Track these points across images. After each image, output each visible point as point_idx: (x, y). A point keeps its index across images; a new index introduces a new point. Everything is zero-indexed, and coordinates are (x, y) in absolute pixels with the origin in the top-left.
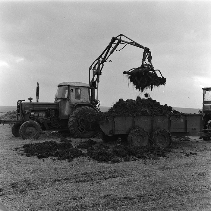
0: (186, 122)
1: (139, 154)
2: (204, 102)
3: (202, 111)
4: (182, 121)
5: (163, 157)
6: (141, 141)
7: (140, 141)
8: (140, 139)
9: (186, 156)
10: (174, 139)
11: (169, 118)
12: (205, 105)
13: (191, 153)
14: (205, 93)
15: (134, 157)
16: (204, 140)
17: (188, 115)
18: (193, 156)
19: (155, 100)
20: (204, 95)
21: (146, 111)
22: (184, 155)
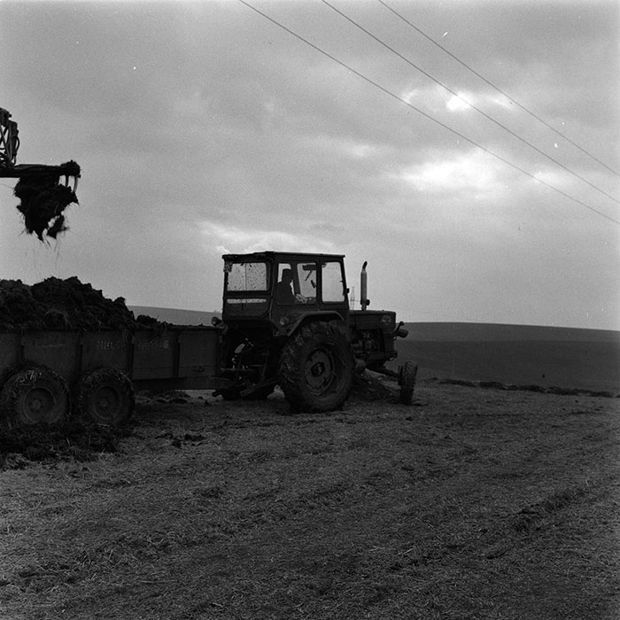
0: (176, 348)
1: (35, 446)
2: (228, 294)
3: (221, 319)
4: (166, 345)
5: (109, 452)
6: (41, 406)
7: (38, 407)
8: (41, 401)
9: (173, 445)
10: (141, 399)
11: (130, 339)
12: (230, 301)
13: (188, 437)
14: (230, 270)
15: (20, 458)
16: (226, 398)
17: (184, 330)
18: (193, 445)
19: (89, 284)
20: (226, 275)
21: (61, 317)
22: (168, 443)
